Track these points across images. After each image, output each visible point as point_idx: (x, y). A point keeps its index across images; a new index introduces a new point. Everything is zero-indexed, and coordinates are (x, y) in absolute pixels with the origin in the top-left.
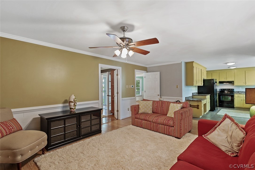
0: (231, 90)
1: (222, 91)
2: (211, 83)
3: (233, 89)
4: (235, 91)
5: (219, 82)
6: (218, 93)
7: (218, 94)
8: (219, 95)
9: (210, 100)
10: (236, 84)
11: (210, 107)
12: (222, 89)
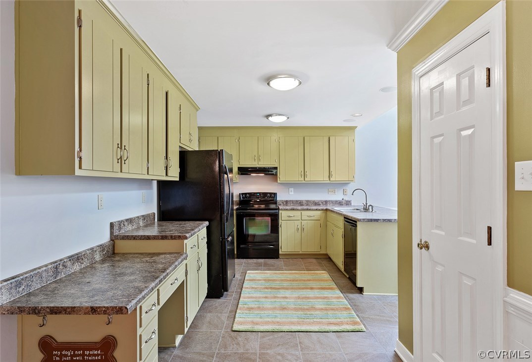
0: (270, 197)
1: (246, 200)
2: (213, 170)
3: (275, 194)
4: (279, 198)
5: (239, 168)
6: (237, 209)
7: (235, 212)
8: (237, 215)
9: (208, 247)
10: (282, 177)
11: (208, 282)
12: (246, 194)
